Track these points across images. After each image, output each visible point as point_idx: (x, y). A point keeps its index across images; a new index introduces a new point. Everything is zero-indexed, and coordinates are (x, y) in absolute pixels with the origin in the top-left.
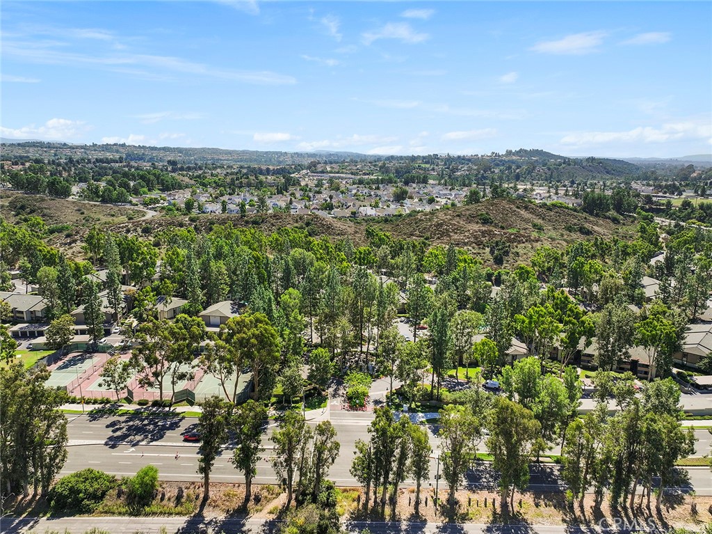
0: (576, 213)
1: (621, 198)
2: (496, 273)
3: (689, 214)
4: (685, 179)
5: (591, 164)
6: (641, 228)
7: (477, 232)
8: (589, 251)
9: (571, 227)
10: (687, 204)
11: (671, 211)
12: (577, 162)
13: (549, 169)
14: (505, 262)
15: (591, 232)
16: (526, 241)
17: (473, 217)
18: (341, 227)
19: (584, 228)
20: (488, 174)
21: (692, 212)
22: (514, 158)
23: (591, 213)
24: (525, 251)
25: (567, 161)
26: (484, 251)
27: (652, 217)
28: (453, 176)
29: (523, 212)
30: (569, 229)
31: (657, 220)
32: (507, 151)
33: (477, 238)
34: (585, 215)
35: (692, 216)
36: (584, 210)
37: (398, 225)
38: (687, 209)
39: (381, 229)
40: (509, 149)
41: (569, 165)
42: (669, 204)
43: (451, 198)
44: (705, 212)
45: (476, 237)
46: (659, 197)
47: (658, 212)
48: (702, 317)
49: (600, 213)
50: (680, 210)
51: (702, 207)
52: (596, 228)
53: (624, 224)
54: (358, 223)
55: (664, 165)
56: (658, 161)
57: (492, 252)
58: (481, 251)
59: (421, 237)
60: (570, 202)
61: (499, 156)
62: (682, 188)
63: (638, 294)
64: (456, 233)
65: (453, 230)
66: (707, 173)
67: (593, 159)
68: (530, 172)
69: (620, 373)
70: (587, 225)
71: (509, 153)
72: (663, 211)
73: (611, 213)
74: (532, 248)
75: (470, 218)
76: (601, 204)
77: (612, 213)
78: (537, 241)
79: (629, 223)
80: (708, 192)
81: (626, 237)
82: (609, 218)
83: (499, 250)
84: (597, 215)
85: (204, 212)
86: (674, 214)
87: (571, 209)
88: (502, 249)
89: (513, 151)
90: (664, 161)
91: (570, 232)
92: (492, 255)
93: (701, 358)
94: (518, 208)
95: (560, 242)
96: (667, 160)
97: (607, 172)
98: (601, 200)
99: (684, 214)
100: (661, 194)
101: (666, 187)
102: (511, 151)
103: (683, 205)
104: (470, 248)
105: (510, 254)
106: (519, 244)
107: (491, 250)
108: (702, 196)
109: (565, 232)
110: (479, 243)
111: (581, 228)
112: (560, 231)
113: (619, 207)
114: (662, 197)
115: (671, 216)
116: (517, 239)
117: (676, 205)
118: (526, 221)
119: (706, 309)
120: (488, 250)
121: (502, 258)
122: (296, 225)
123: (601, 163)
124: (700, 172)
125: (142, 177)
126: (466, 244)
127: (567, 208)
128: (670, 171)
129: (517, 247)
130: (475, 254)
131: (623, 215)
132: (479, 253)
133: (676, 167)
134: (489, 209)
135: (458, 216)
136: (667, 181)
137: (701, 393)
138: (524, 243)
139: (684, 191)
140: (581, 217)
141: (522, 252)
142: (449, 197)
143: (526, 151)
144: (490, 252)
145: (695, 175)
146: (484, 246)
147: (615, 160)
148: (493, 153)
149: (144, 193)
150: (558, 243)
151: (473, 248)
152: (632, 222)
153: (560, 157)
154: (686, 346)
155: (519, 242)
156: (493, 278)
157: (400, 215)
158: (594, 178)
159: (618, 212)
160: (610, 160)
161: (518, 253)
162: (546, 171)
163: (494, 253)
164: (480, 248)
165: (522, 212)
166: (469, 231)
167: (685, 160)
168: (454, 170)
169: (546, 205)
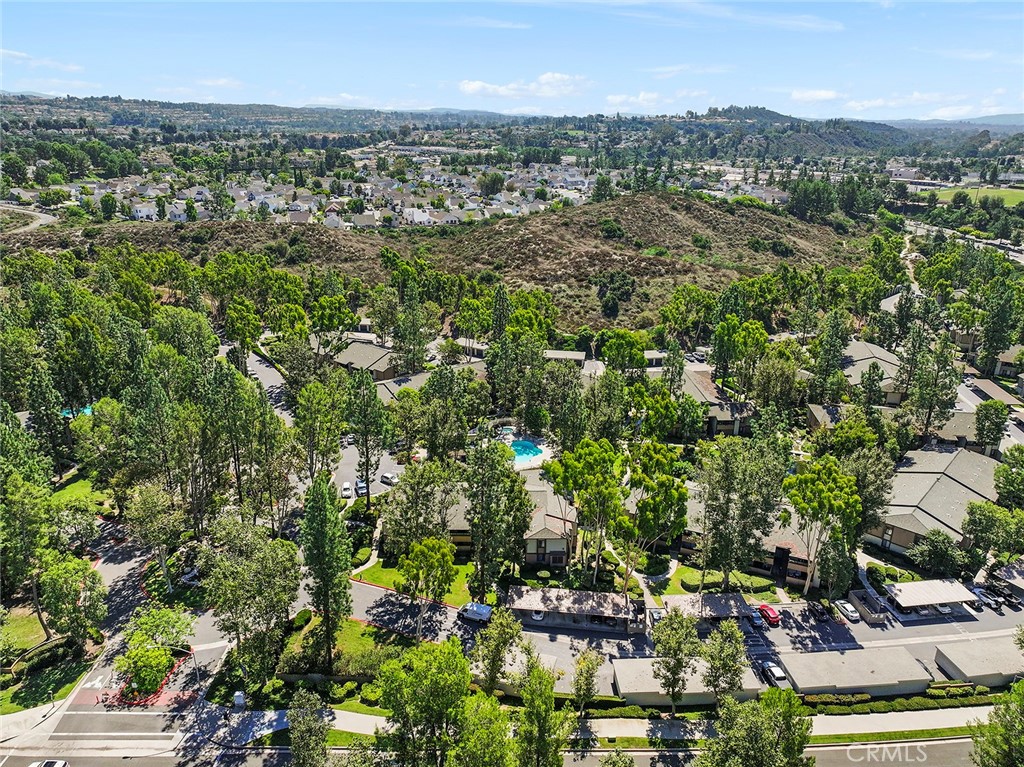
0: (774, 217)
1: (853, 190)
2: (597, 336)
3: (963, 216)
4: (974, 153)
5: (832, 130)
6: (875, 244)
7: (581, 256)
8: (770, 291)
9: (758, 242)
10: (961, 199)
11: (936, 211)
12: (812, 127)
13: (767, 138)
14: (621, 312)
15: (791, 251)
16: (667, 272)
17: (592, 226)
18: (356, 245)
19: (781, 244)
20: (669, 147)
21: (968, 212)
22: (720, 120)
23: (802, 217)
24: (661, 291)
25: (795, 125)
26: (588, 292)
27: (902, 222)
28: (613, 150)
29: (681, 217)
30: (755, 246)
31: (910, 225)
32: (710, 110)
33: (580, 267)
34: (791, 219)
35: (968, 219)
36: (791, 211)
37: (460, 241)
38: (959, 208)
39: (429, 250)
40: (714, 107)
41: (798, 131)
42: (933, 199)
43: (583, 188)
44: (989, 213)
45: (578, 267)
46: (924, 184)
47: (914, 211)
48: (941, 434)
49: (818, 215)
50: (949, 210)
51: (984, 204)
52: (802, 244)
53: (854, 235)
54: (392, 237)
55: (948, 130)
56: (939, 124)
57: (601, 294)
58: (583, 292)
59: (490, 264)
60: (769, 197)
61: (697, 117)
62: (963, 170)
63: (832, 384)
64: (547, 258)
65: (544, 252)
66: (1007, 143)
67: (836, 123)
68: (735, 143)
69: (751, 573)
70: (788, 240)
71: (713, 112)
72: (921, 209)
73: (835, 214)
74: (675, 285)
75: (585, 228)
76: (819, 200)
77: (838, 215)
78: (686, 272)
79: (863, 233)
80: (1001, 177)
81: (850, 259)
82: (830, 224)
83: (615, 289)
84: (811, 220)
85: (133, 218)
86: (939, 215)
87: (768, 210)
88: (619, 288)
89: (720, 109)
90: (951, 124)
91: (756, 251)
92: (601, 299)
93: (918, 539)
94: (674, 208)
95: (728, 272)
96: (953, 124)
97: (856, 144)
98: (819, 194)
99: (954, 216)
100: (927, 180)
101: (939, 168)
102: (716, 110)
103: (954, 201)
104: (564, 286)
105: (633, 298)
106: (652, 277)
107: (600, 290)
108: (991, 183)
109: (747, 252)
110: (582, 279)
111: (775, 244)
112: (739, 250)
113: (848, 206)
114: (929, 184)
115: (933, 220)
116: (650, 270)
117: (945, 200)
118: (683, 232)
119: (948, 419)
120: (595, 289)
121: (616, 305)
122: (272, 243)
123: (848, 128)
124: (998, 142)
125: (60, 155)
126: (557, 279)
127: (762, 208)
128: (955, 140)
129: (648, 283)
130: (571, 297)
131: (853, 217)
132: (578, 296)
133: (964, 135)
134: (622, 212)
135: (566, 224)
136: (945, 156)
137: (905, 624)
138: (661, 275)
139: (965, 174)
140: (781, 223)
141: (656, 293)
142: (579, 187)
143: (739, 109)
144: (599, 293)
145: (990, 146)
146: (590, 282)
147: (873, 123)
148: (689, 112)
149: (55, 182)
150: (724, 276)
151: (570, 287)
152: (869, 230)
153: (789, 118)
154: (893, 511)
155: (654, 275)
156: (593, 344)
157: (471, 223)
158: (834, 152)
159: (848, 214)
160: (867, 123)
161: (646, 295)
162: (763, 141)
163: (604, 295)
164: (581, 286)
165: (679, 217)
166: (570, 253)
167: (980, 122)
168: (616, 141)
169: (726, 202)
